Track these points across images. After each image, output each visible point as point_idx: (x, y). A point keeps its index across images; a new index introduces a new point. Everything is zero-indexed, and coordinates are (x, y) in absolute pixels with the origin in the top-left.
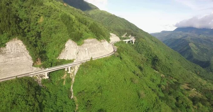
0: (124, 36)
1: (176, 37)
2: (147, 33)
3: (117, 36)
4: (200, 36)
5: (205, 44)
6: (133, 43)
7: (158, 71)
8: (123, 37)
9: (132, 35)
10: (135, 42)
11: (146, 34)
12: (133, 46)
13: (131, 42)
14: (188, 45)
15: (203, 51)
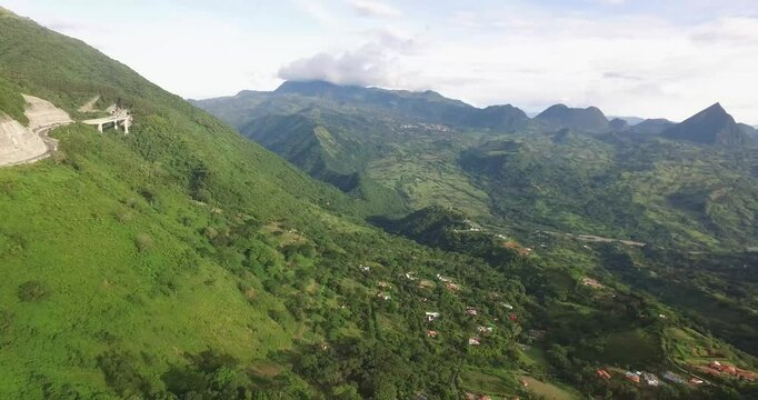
0: (87, 108)
1: (282, 111)
2: (176, 98)
3: (58, 106)
4: (344, 107)
5: (353, 131)
6: (127, 131)
7: (206, 201)
8: (84, 109)
9: (120, 103)
10: (130, 129)
11: (174, 101)
12: (125, 139)
13: (116, 127)
14: (312, 133)
15: (350, 147)
